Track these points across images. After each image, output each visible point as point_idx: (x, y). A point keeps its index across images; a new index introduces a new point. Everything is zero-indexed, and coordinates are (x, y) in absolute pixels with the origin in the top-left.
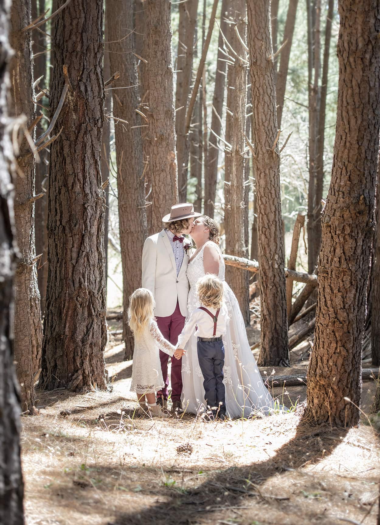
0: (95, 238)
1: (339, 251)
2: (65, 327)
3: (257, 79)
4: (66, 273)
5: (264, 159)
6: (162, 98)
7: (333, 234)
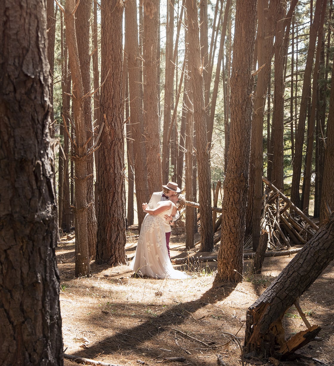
0: (120, 193)
1: (231, 199)
2: (107, 235)
3: (198, 119)
4: (107, 211)
5: (201, 156)
6: (154, 128)
7: (229, 191)
